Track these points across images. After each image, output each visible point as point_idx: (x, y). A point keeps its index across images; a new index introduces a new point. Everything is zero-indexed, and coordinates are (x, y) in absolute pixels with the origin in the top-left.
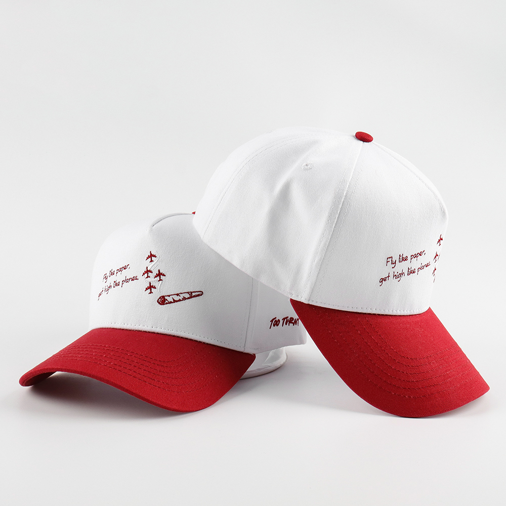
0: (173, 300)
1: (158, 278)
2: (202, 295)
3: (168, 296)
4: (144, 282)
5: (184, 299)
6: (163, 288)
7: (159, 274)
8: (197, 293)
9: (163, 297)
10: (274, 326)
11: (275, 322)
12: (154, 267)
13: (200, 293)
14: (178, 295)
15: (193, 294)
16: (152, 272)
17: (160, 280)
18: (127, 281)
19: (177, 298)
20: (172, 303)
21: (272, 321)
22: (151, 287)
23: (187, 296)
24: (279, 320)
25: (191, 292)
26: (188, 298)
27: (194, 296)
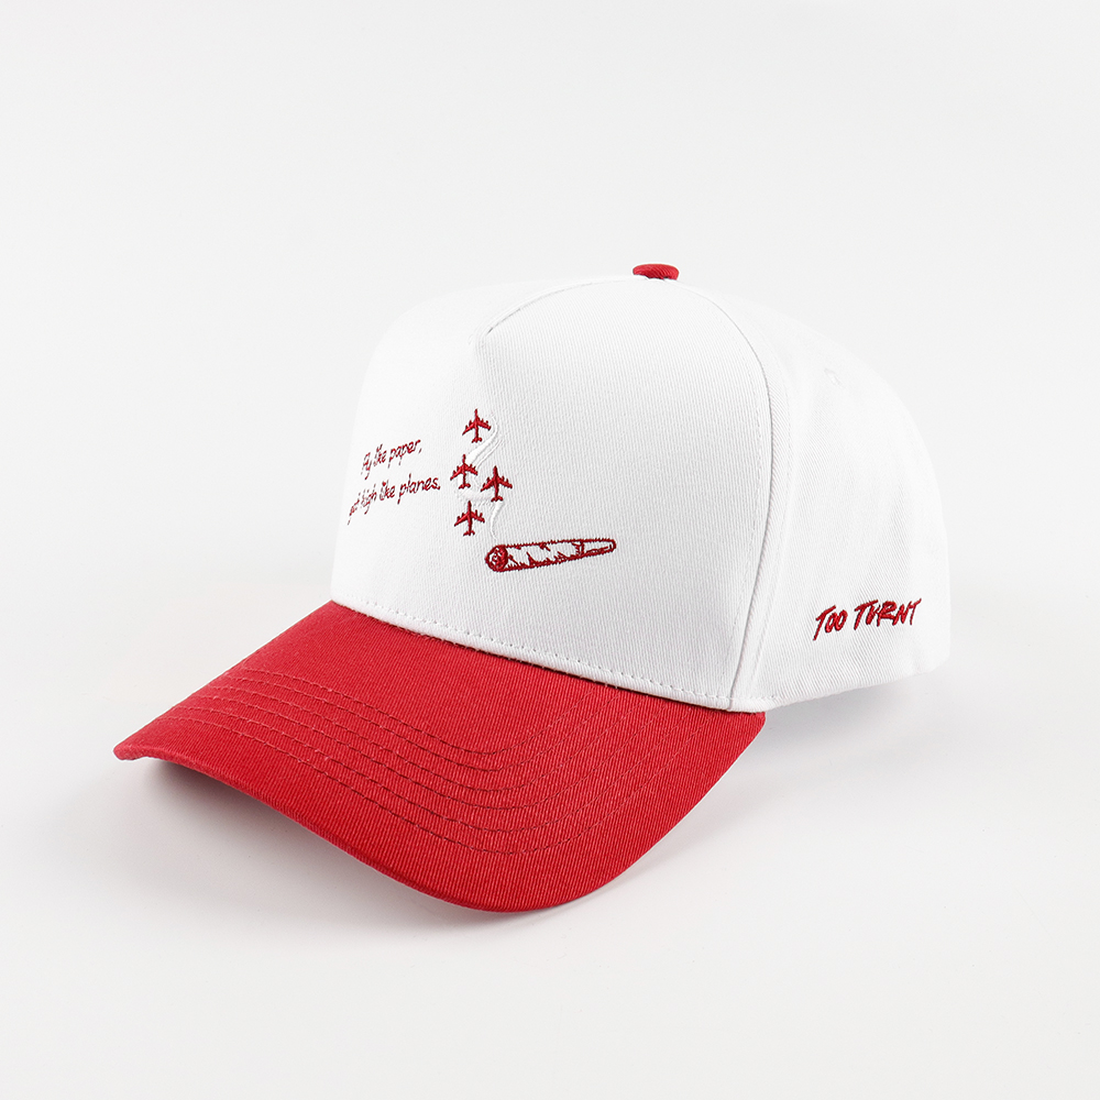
0: (530, 559)
1: (491, 492)
2: (611, 550)
3: (515, 546)
4: (452, 499)
5: (561, 558)
6: (502, 525)
7: (496, 481)
8: (598, 545)
9: (503, 548)
10: (828, 629)
11: (833, 620)
12: (484, 458)
13: (607, 544)
14: (543, 545)
15: (588, 547)
16: (476, 473)
17: (497, 498)
18: (411, 487)
19: (539, 555)
20: (527, 567)
21: (822, 617)
22: (470, 516)
23: (570, 550)
24: (844, 614)
25: (582, 541)
26: (573, 558)
27: (590, 553)
